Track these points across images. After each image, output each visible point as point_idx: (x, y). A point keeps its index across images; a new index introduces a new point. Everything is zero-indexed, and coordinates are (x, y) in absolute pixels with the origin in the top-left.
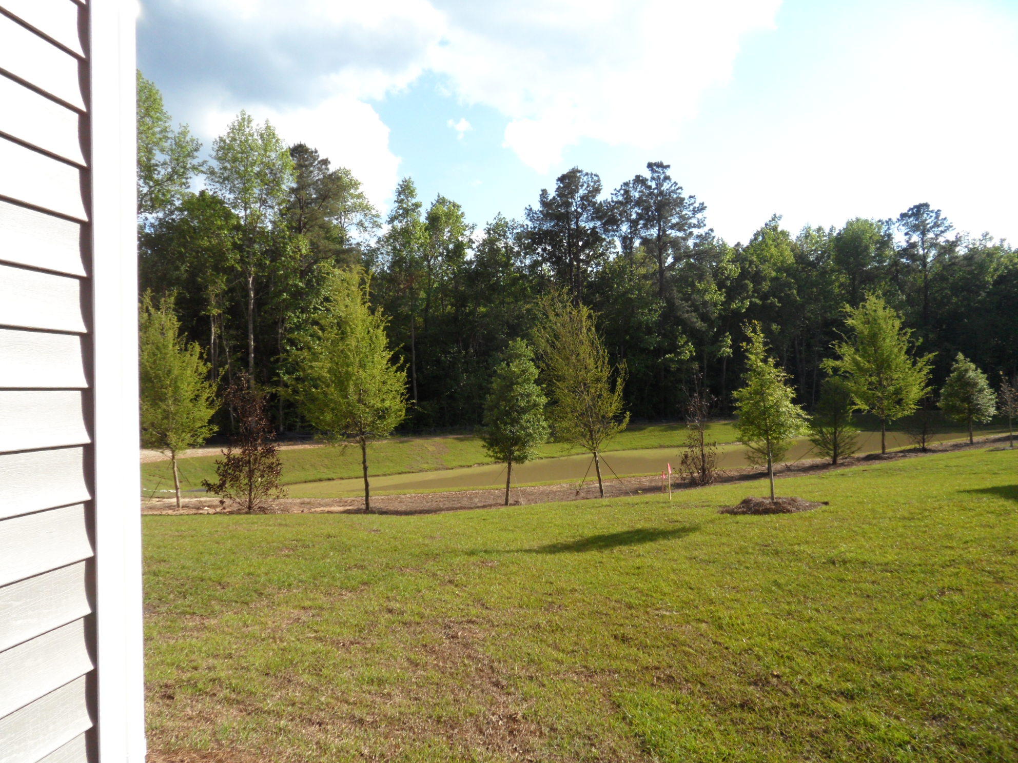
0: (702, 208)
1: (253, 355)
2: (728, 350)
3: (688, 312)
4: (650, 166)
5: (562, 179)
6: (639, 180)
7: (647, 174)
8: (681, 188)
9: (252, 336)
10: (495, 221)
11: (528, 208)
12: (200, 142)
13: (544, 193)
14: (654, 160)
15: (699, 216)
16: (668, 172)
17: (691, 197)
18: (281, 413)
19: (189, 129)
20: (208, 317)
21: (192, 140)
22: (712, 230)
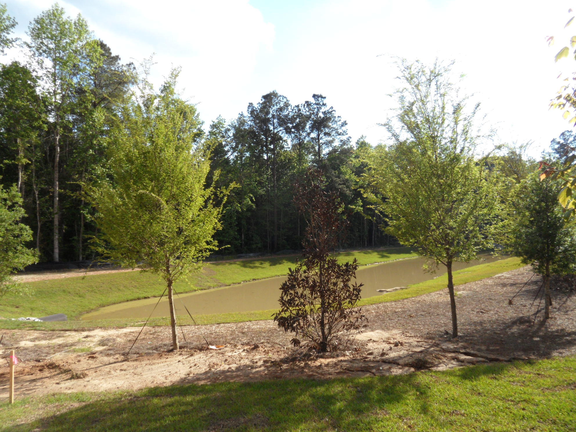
0: (345, 124)
1: (57, 199)
2: (360, 208)
3: (340, 184)
4: (314, 96)
5: (265, 97)
6: (308, 104)
7: (313, 101)
8: (335, 111)
9: (57, 183)
10: (217, 121)
11: (241, 113)
12: (16, 20)
13: (251, 104)
14: (317, 93)
15: (344, 128)
16: (325, 101)
17: (339, 117)
18: (81, 245)
19: (7, 8)
20: (17, 165)
21: (9, 19)
22: (350, 137)
